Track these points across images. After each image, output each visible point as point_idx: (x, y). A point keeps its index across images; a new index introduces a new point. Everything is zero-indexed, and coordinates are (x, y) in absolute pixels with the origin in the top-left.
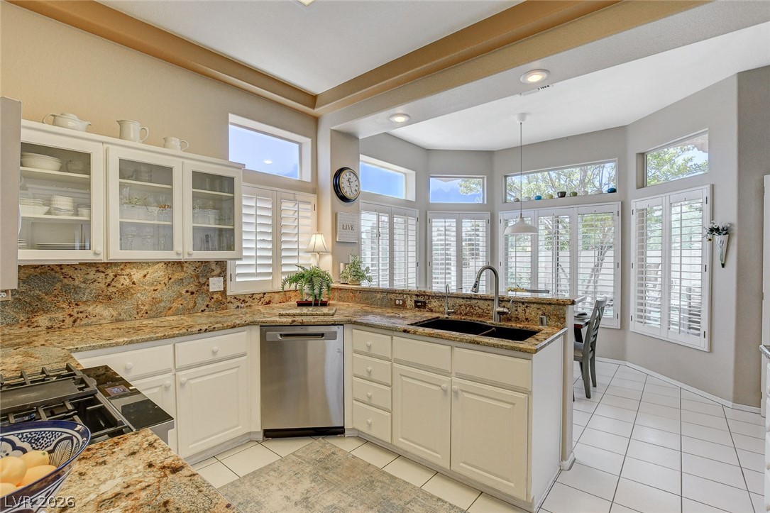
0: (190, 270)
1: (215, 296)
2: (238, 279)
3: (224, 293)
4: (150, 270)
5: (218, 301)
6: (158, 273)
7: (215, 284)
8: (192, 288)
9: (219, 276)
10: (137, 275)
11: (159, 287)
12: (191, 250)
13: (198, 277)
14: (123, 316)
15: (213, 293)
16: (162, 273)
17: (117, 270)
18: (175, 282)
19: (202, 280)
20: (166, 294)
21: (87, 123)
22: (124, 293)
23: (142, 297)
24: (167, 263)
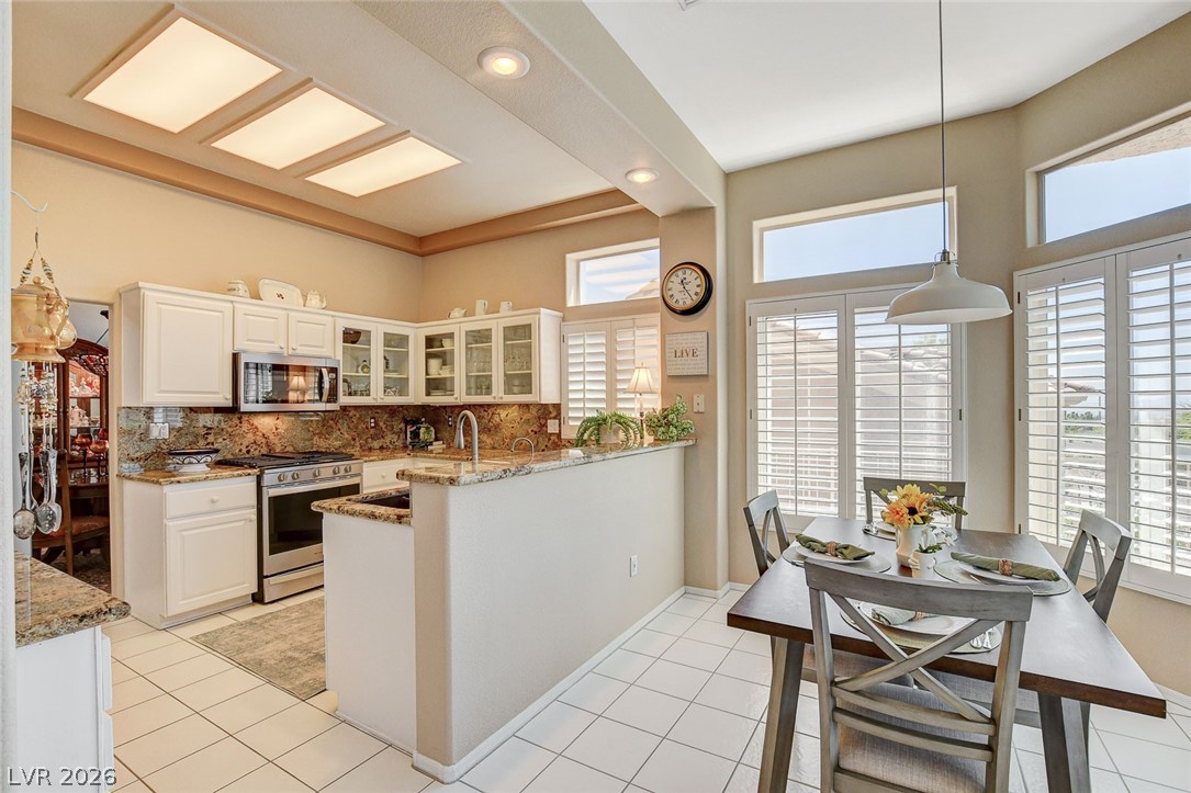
0: (534, 411)
1: (552, 438)
2: (571, 423)
3: (559, 435)
4: (510, 411)
5: (554, 443)
6: (514, 413)
7: (552, 427)
8: (536, 429)
9: (555, 418)
10: (503, 413)
11: (516, 425)
12: (502, 394)
13: (539, 418)
14: (496, 445)
15: (551, 434)
16: (516, 414)
17: (493, 409)
18: (525, 422)
19: (543, 422)
20: (519, 431)
21: (463, 311)
22: (497, 427)
23: (506, 432)
24: (520, 405)
